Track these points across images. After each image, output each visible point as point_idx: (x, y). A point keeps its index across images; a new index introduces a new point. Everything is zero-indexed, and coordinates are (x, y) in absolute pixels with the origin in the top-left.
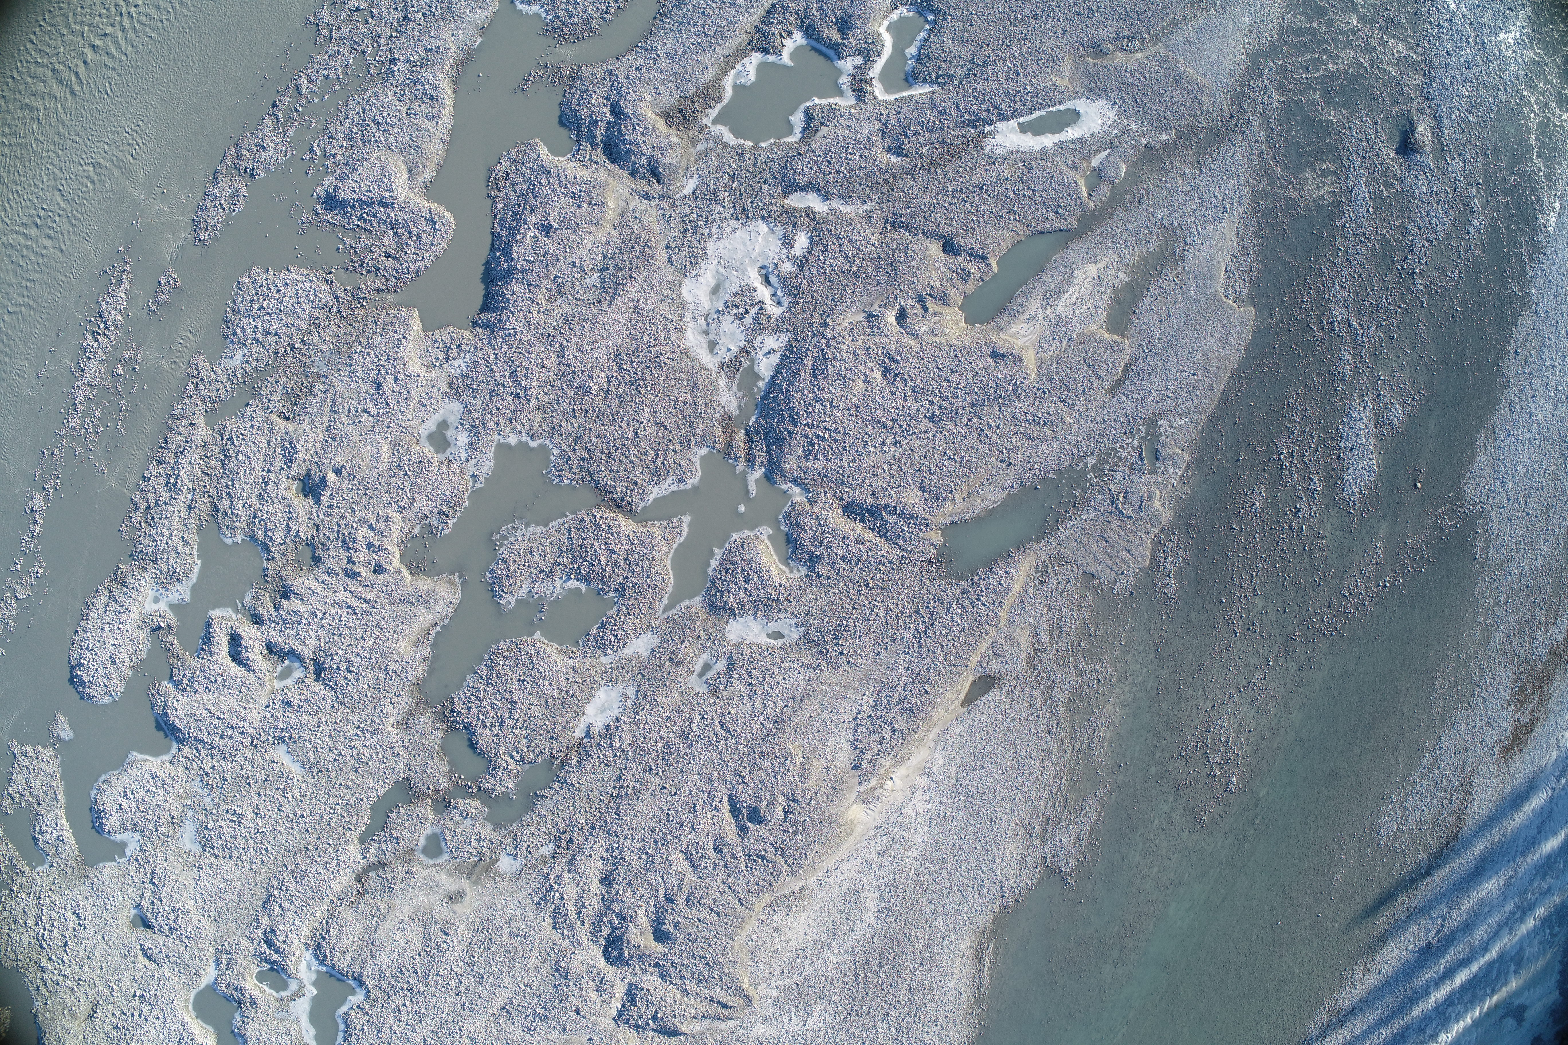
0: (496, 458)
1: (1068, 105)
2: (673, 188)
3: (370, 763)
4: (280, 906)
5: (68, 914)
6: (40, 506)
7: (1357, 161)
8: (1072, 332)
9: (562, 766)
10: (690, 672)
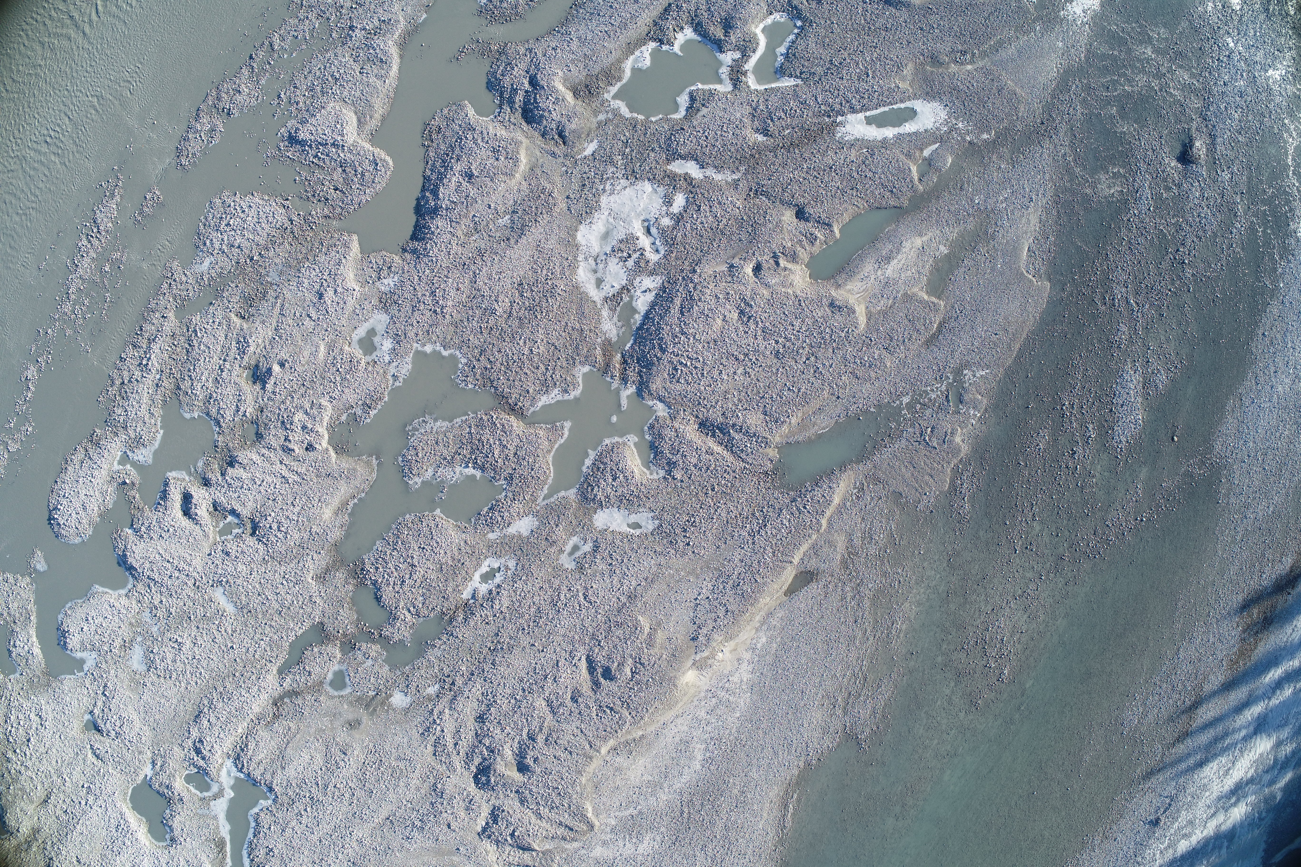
0: (413, 363)
1: (908, 104)
2: (575, 150)
3: (292, 608)
4: (209, 721)
5: (33, 716)
6: (33, 376)
7: (1143, 167)
8: (898, 292)
9: (451, 621)
10: (561, 551)
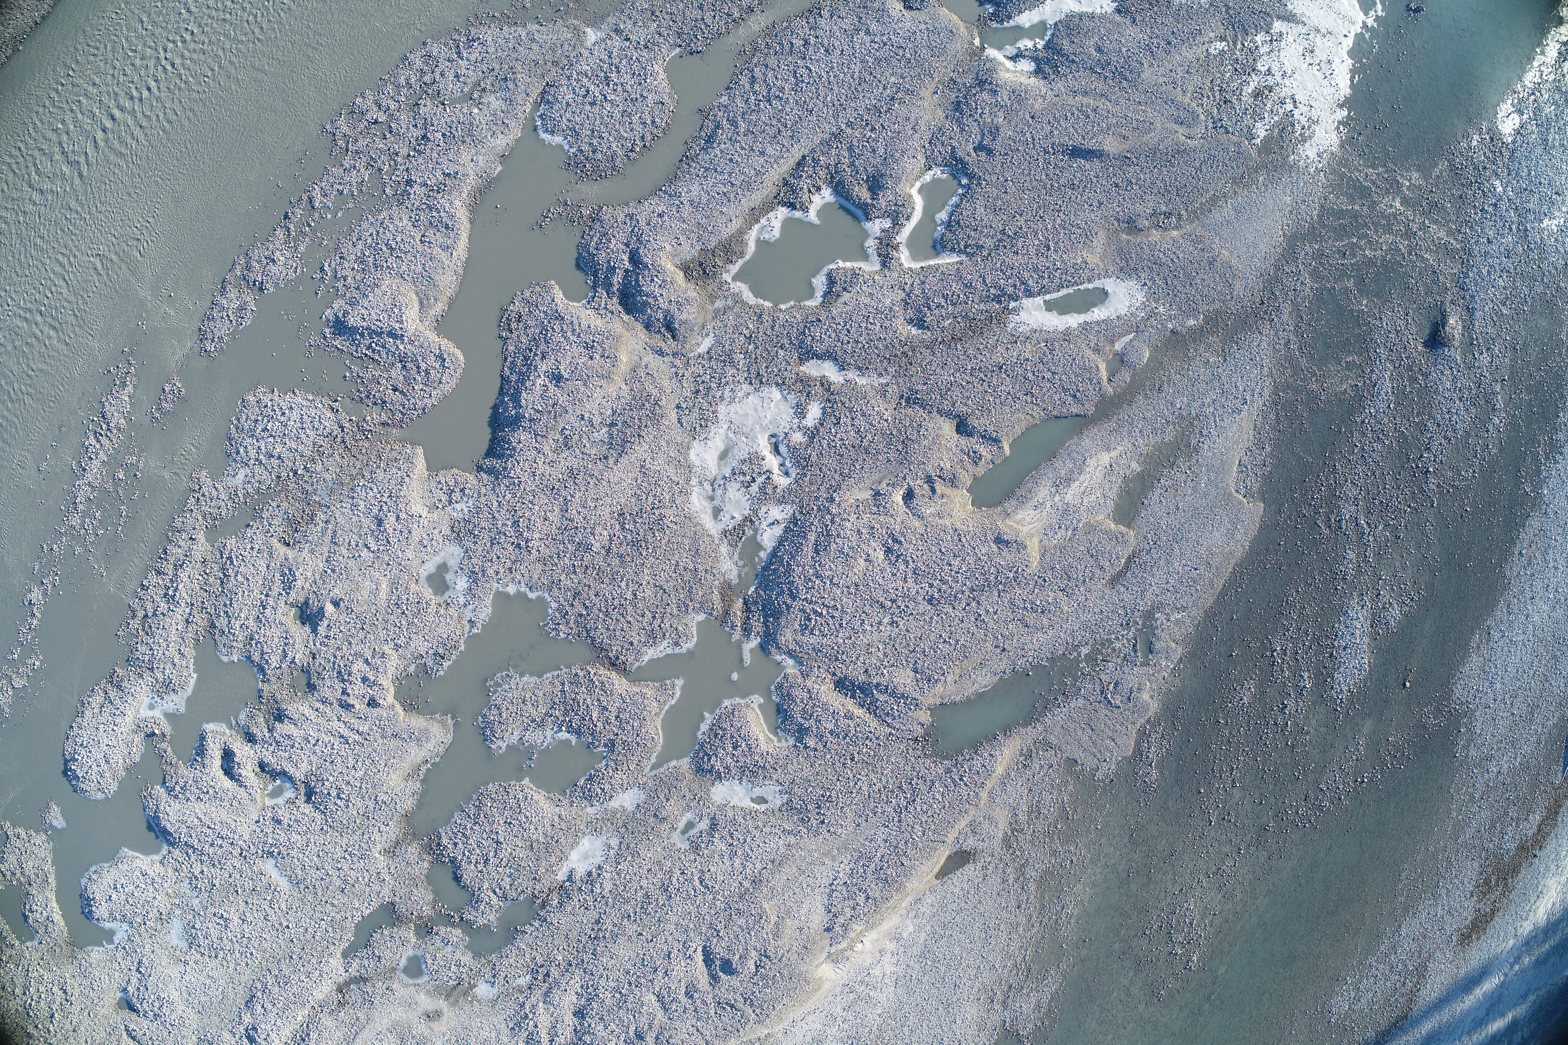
0: (493, 606)
1: (1097, 284)
2: (687, 346)
3: (356, 886)
4: (263, 1007)
5: (55, 989)
6: (38, 600)
8: (1079, 521)
9: (543, 906)
10: (673, 829)
